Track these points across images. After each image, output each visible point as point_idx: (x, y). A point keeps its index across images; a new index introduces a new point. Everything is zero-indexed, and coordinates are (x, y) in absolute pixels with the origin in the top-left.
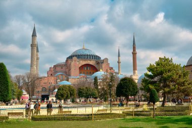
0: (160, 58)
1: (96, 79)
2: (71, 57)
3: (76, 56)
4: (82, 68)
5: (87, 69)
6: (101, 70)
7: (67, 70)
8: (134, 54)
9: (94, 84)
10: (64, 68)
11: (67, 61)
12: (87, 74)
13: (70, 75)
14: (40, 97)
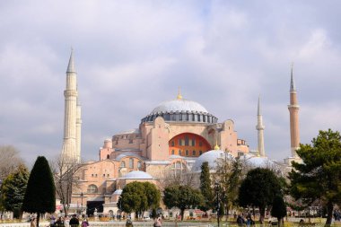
0: (321, 132)
1: (205, 167)
2: (151, 118)
3: (162, 115)
4: (175, 142)
5: (187, 144)
6: (217, 147)
7: (143, 147)
8: (292, 110)
9: (202, 177)
10: (135, 142)
11: (142, 126)
12: (187, 154)
13: (148, 158)
14: (85, 206)
